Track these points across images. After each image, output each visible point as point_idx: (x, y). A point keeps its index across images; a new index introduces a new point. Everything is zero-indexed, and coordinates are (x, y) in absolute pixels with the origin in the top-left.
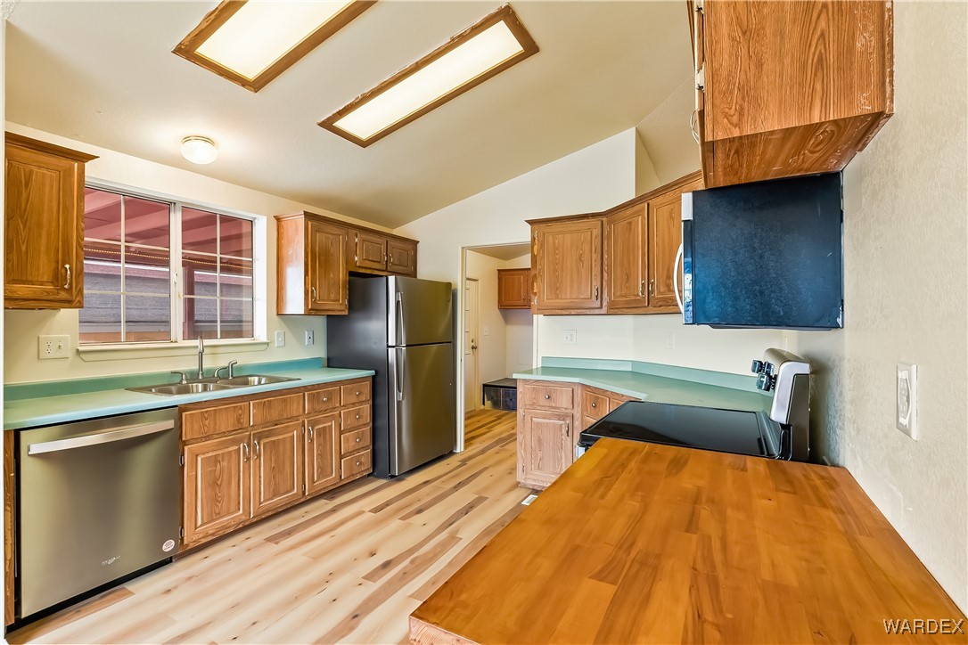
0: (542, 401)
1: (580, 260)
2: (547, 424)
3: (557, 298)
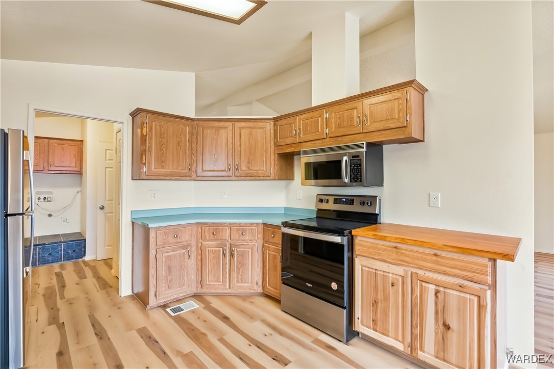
0: (171, 240)
1: (179, 145)
2: (175, 254)
3: (162, 167)
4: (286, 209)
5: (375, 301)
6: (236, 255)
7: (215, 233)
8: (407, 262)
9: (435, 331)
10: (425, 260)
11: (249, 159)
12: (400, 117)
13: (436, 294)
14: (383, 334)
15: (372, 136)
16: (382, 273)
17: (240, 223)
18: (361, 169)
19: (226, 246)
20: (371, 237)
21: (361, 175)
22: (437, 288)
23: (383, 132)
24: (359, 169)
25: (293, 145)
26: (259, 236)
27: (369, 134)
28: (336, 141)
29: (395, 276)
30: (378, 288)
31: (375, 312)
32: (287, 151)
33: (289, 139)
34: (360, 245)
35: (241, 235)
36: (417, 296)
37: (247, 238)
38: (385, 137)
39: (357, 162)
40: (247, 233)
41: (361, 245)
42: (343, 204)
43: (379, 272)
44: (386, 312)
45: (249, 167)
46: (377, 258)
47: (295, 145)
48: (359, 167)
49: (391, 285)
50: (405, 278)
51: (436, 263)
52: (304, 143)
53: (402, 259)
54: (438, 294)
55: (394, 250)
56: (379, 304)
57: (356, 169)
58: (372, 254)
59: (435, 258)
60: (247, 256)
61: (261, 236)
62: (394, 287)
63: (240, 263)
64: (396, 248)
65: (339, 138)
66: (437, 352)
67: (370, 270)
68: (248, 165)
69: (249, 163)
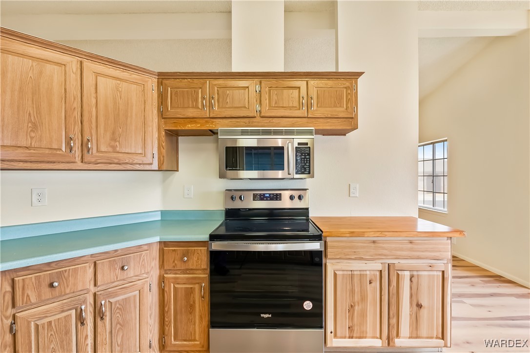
4: (163, 213)
5: (352, 306)
6: (108, 314)
7: (56, 284)
8: (385, 255)
9: (410, 314)
10: (401, 250)
11: (113, 133)
12: (348, 107)
13: (411, 279)
14: (360, 338)
15: (316, 122)
16: (359, 273)
17: (116, 251)
18: (310, 158)
19: (85, 302)
20: (348, 235)
21: (309, 166)
22: (412, 273)
23: (329, 120)
24: (307, 159)
25: (197, 120)
26: (153, 264)
27: (313, 120)
28: (270, 122)
29: (372, 273)
30: (355, 290)
31: (351, 318)
32: (187, 128)
33: (191, 110)
34: (333, 247)
35: (118, 271)
36: (394, 286)
37: (131, 273)
38: (331, 126)
39: (304, 150)
40: (132, 264)
41: (335, 247)
42: (267, 200)
43: (355, 273)
44: (363, 315)
45: (114, 147)
46: (353, 257)
47: (203, 121)
48: (308, 157)
49: (368, 282)
50: (383, 272)
51: (411, 250)
52: (219, 120)
53: (380, 253)
54: (412, 278)
55: (372, 245)
56: (356, 308)
57: (304, 158)
58: (348, 255)
59: (410, 246)
60: (132, 305)
61: (155, 263)
62: (372, 284)
63: (118, 323)
64: (374, 242)
65: (275, 119)
66: (411, 333)
67: (345, 273)
68: (113, 143)
69: (114, 139)
